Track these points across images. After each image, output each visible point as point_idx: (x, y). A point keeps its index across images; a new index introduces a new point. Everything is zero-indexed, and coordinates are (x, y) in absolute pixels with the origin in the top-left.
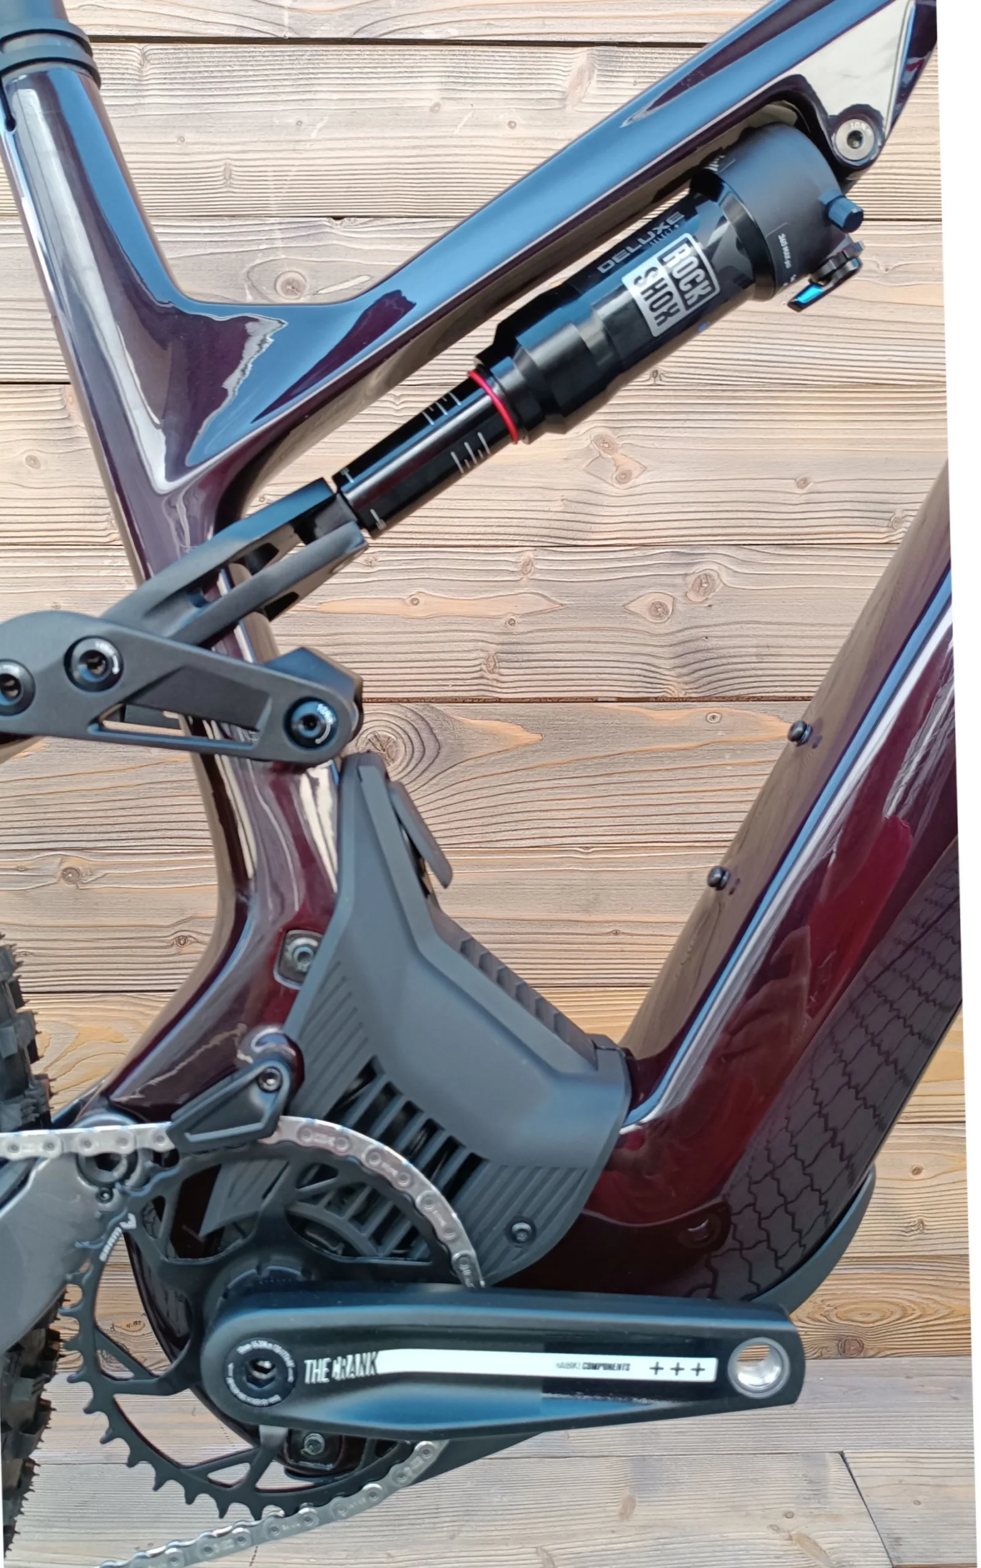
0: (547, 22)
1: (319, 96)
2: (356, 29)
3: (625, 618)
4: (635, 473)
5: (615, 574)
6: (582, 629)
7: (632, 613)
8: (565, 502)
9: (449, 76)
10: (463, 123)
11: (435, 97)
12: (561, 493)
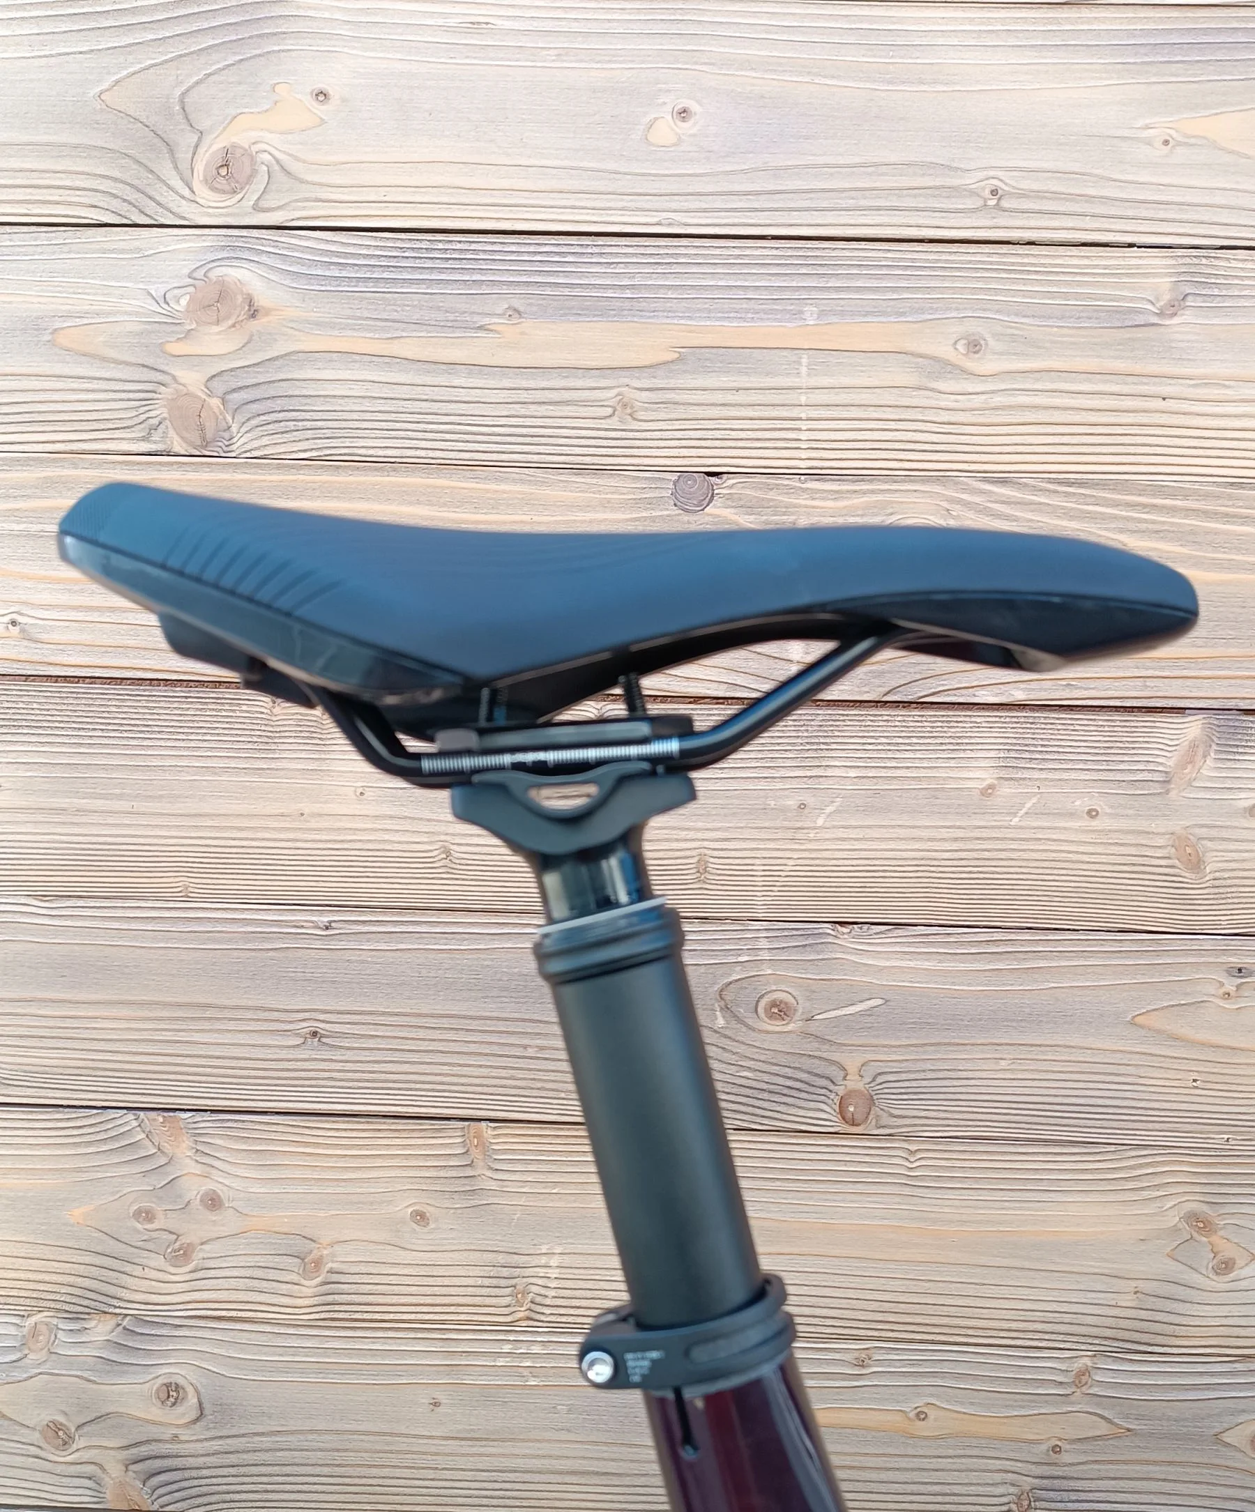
0: (1149, 683)
1: (829, 772)
2: (887, 689)
3: (1217, 1450)
4: (1240, 1263)
5: (1206, 1392)
6: (1155, 1463)
7: (1227, 1445)
8: (1138, 1295)
9: (1008, 750)
10: (1022, 812)
11: (988, 777)
12: (1134, 1284)
